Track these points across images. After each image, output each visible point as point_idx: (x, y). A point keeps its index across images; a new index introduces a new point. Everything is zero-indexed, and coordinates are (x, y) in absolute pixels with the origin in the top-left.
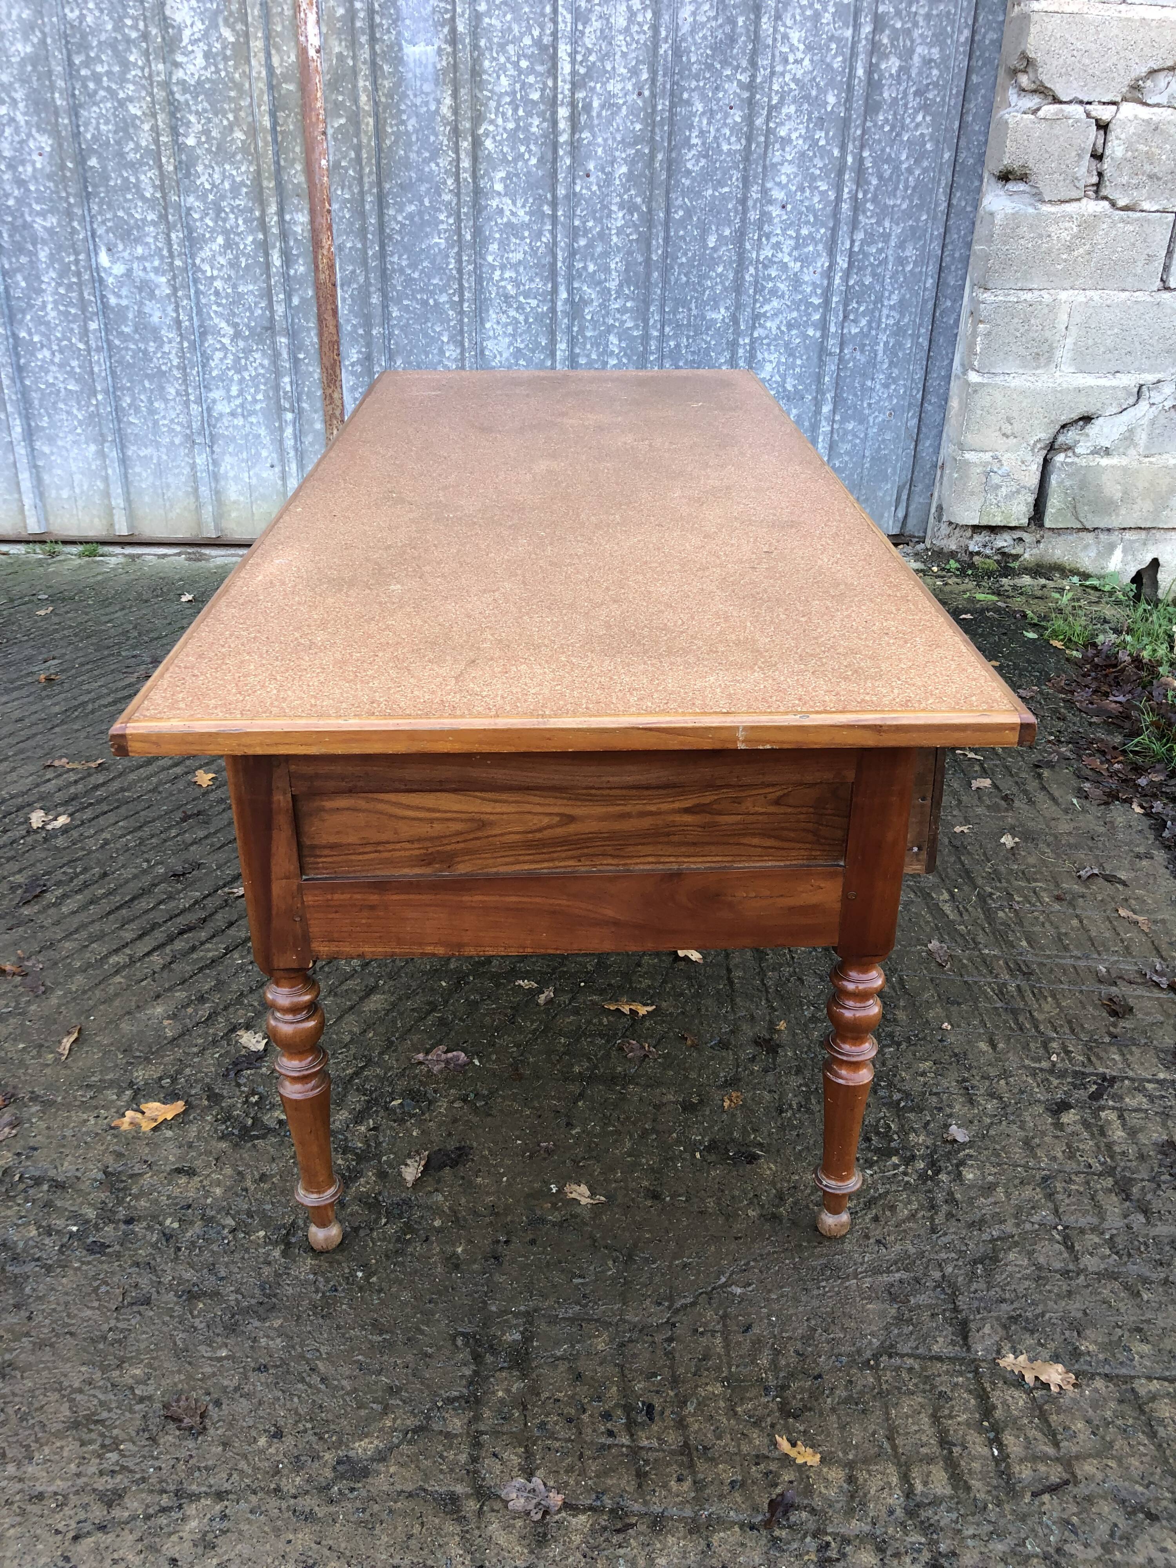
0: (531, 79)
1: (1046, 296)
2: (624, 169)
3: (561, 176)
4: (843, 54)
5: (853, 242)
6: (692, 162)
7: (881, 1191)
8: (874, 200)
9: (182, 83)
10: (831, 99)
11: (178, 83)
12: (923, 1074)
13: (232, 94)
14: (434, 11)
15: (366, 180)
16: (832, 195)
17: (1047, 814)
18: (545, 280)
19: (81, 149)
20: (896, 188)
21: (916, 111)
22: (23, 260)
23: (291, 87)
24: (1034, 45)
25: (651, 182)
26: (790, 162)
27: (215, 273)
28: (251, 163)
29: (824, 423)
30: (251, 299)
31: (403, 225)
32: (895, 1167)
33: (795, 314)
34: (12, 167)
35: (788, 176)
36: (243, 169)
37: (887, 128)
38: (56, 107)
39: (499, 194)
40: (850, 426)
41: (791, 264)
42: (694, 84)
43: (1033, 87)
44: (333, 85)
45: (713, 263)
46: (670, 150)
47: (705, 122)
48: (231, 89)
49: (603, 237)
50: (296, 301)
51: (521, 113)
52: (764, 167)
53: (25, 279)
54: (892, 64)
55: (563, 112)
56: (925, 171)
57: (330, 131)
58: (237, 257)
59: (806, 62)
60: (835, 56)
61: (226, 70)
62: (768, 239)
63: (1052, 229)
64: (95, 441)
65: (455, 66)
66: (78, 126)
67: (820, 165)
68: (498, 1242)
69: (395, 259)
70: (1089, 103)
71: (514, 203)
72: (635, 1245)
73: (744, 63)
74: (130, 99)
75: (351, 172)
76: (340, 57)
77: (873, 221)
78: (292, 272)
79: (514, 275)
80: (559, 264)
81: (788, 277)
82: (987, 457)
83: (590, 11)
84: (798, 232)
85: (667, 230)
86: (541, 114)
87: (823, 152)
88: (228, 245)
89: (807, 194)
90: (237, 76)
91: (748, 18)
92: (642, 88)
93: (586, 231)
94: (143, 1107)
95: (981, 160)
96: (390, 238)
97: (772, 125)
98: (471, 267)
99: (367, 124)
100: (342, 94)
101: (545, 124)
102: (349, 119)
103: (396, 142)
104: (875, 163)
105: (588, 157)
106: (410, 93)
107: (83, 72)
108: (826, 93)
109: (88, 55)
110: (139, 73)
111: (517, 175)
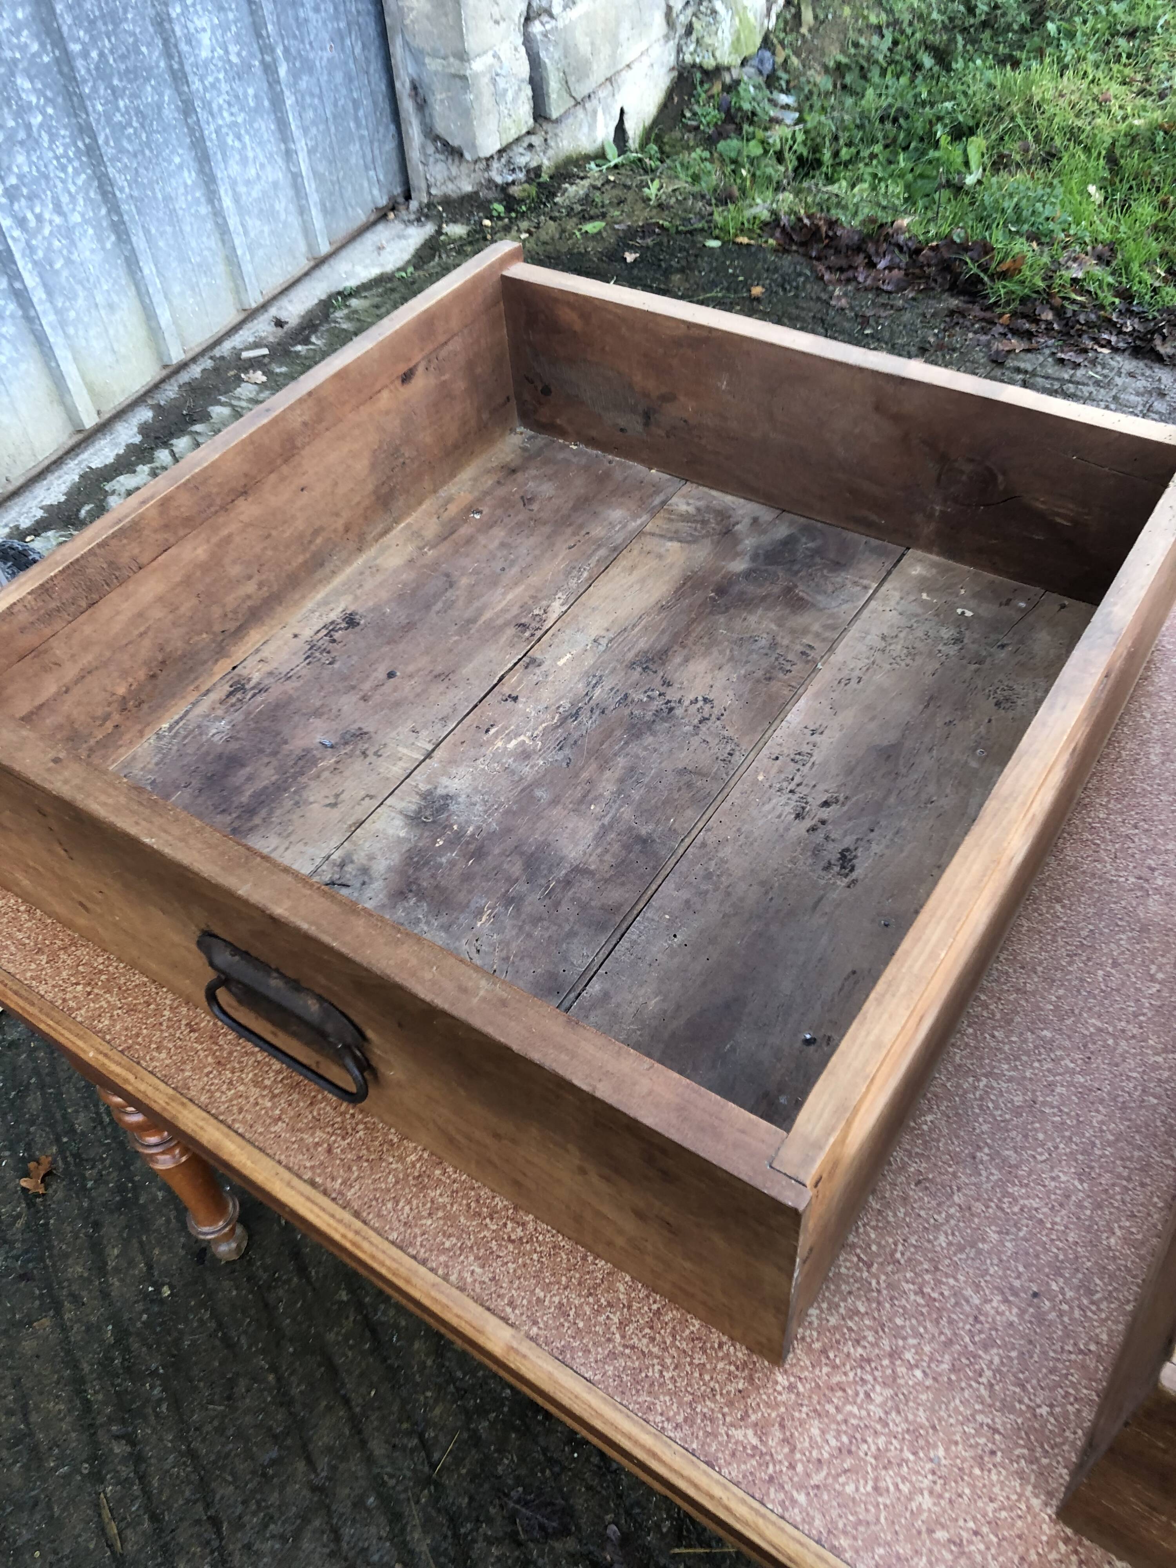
29: (287, 93)
40: (303, 84)
82: (488, 59)
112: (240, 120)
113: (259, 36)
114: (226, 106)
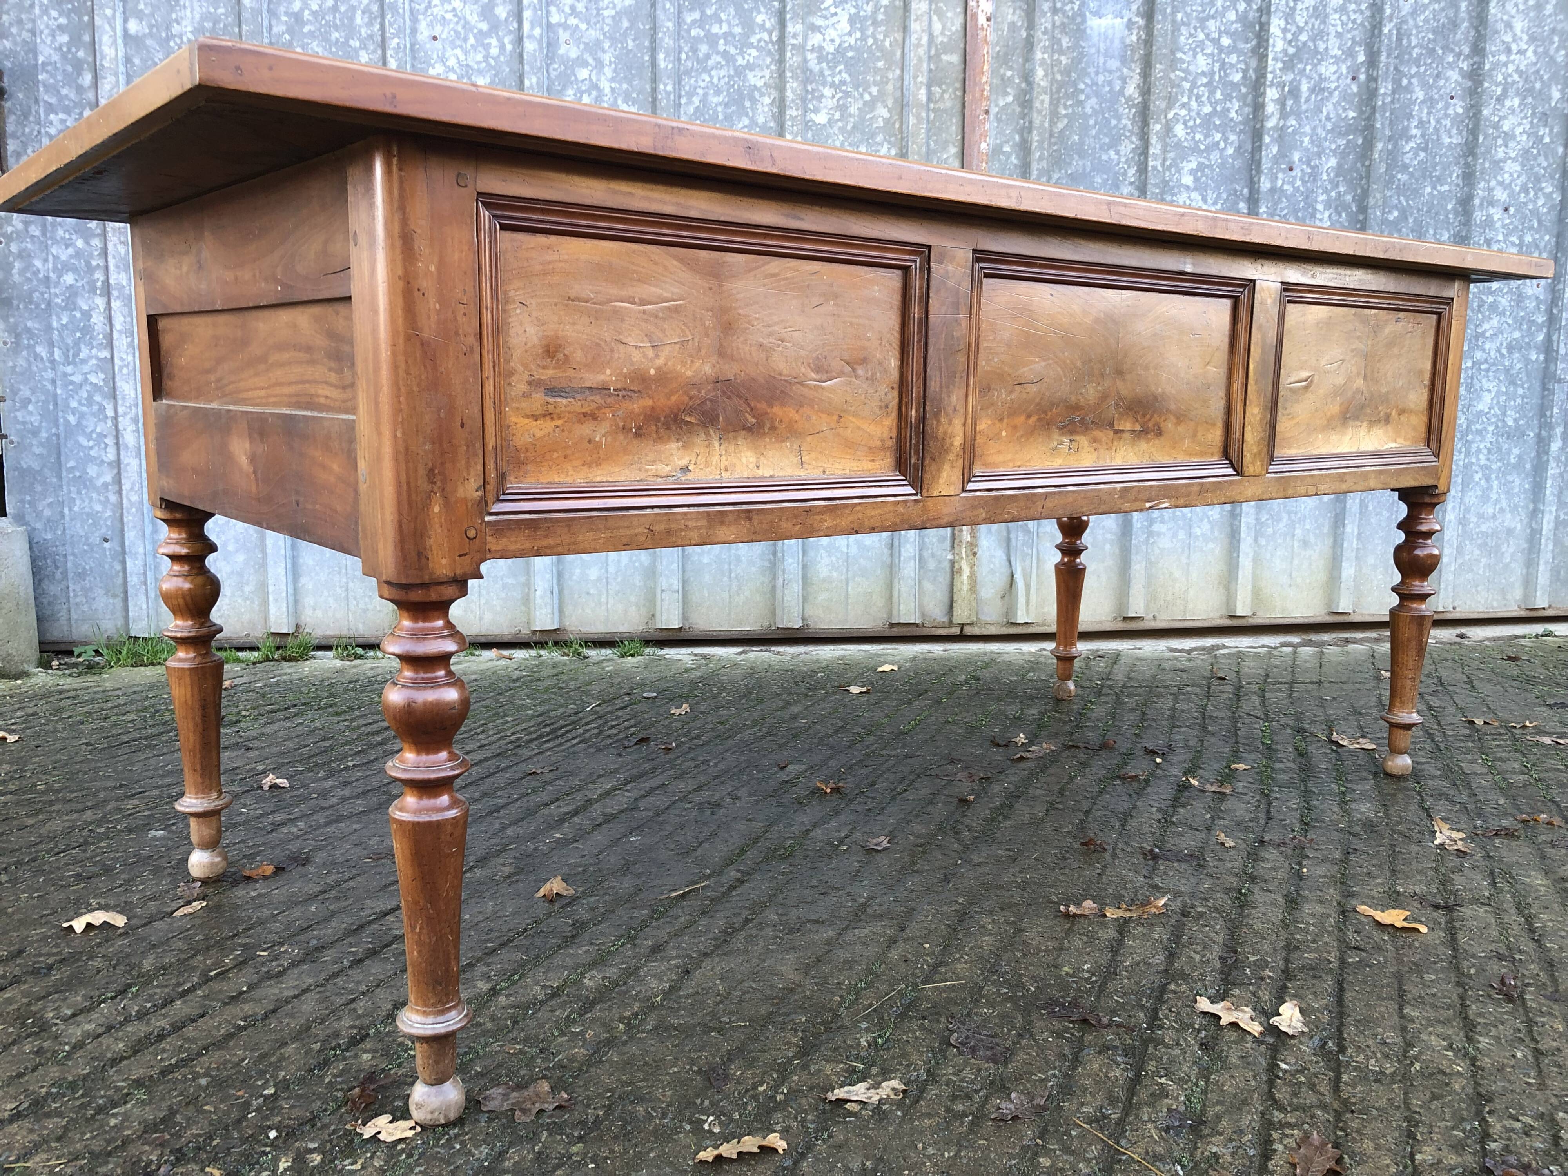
0: (1233, 58)
2: (1333, 162)
3: (1266, 164)
6: (1410, 155)
9: (820, 49)
10: (1556, 95)
11: (812, 50)
13: (880, 64)
23: (952, 59)
26: (1514, 160)
29: (1553, 464)
33: (1517, 335)
35: (1511, 175)
39: (1187, 188)
42: (1414, 70)
44: (1003, 59)
46: (1389, 140)
47: (1425, 111)
48: (878, 59)
51: (1218, 95)
52: (1489, 163)
55: (1271, 94)
57: (994, 110)
59: (1530, 53)
60: (1558, 50)
61: (873, 36)
62: (1489, 246)
65: (1149, 41)
67: (1545, 164)
71: (1205, 200)
73: (1466, 50)
74: (751, 67)
75: (1014, 159)
76: (1013, 27)
81: (1510, 291)
86: (1242, 98)
87: (1547, 151)
89: (1532, 193)
90: (887, 43)
92: (1359, 69)
97: (1495, 119)
99: (1042, 101)
100: (1011, 68)
101: (1247, 110)
102: (1018, 98)
103: (1070, 125)
105: (1294, 147)
106: (1092, 70)
107: (693, 33)
108: (1549, 87)
109: (703, 13)
110: (765, 36)
111: (1210, 167)
112: (1494, 467)
113: (1542, 415)
114: (1485, 451)
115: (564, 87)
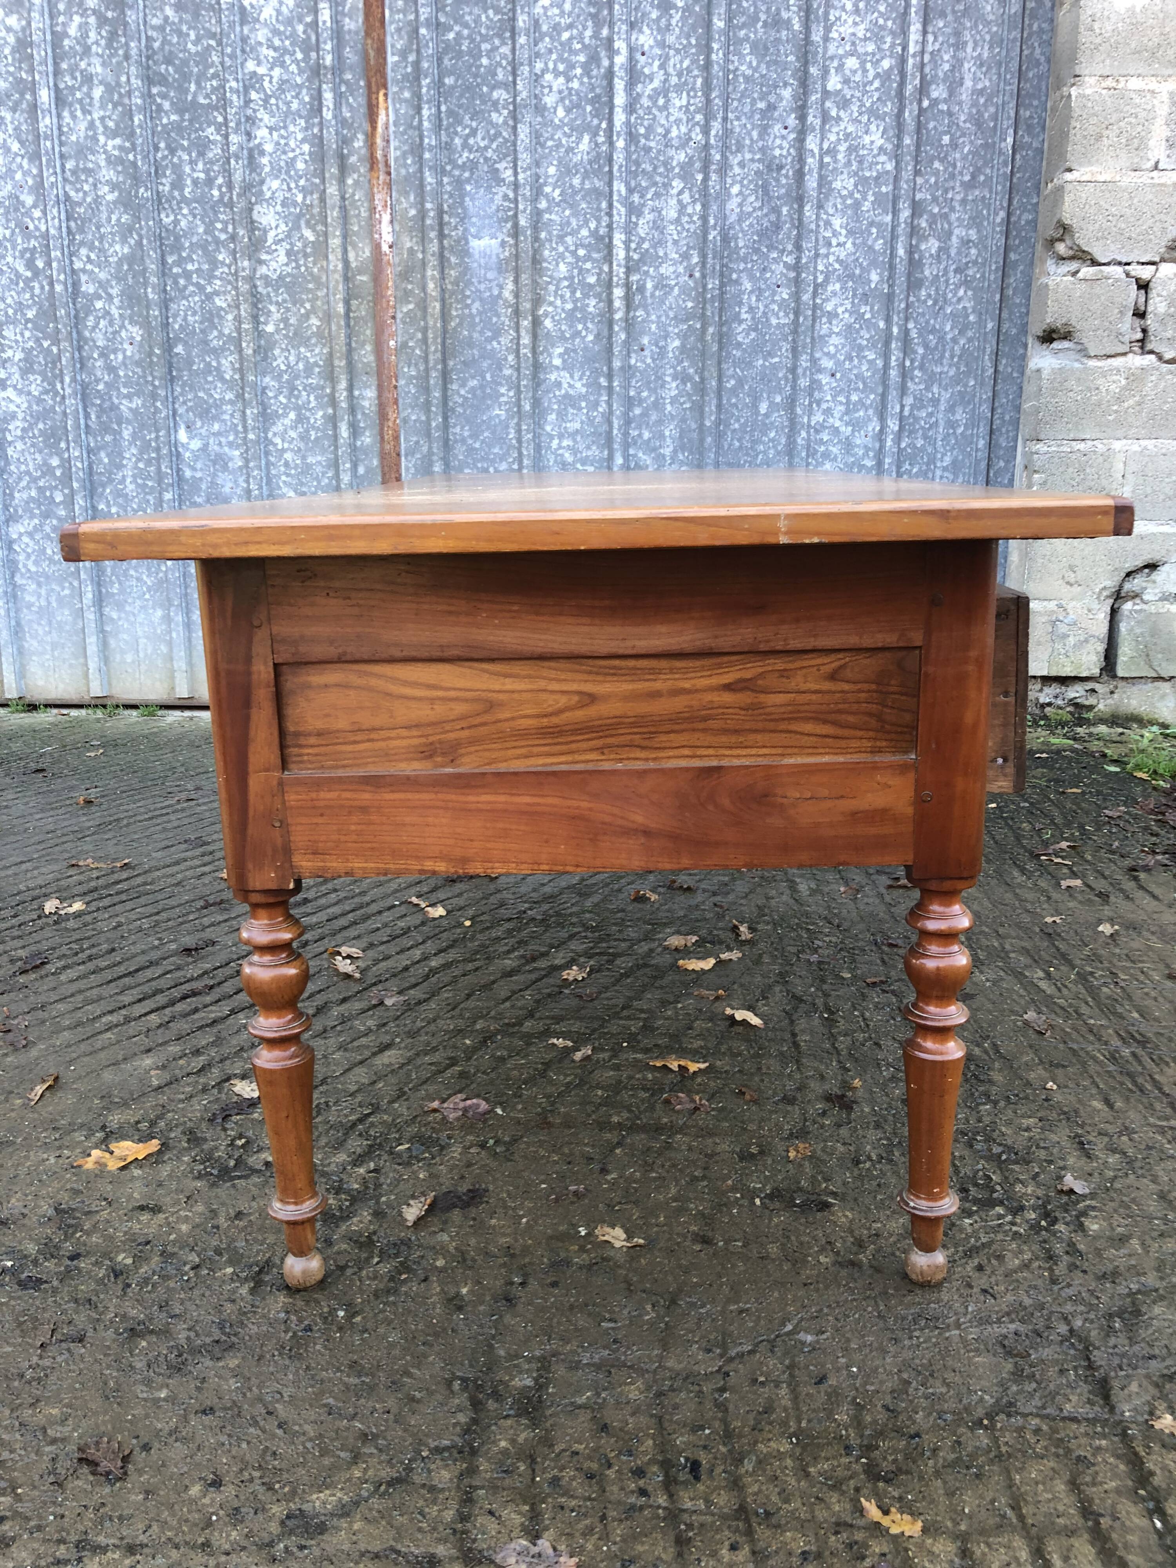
0: (588, 265)
1: (1100, 446)
2: (677, 343)
3: (616, 350)
4: (883, 237)
5: (902, 407)
6: (741, 334)
7: (984, 1240)
8: (921, 368)
9: (266, 277)
10: (874, 277)
11: (261, 278)
12: (1028, 1129)
13: (311, 286)
14: (498, 210)
15: (431, 357)
16: (880, 363)
17: (1149, 909)
18: (601, 448)
19: (169, 338)
20: (942, 357)
21: (957, 287)
22: (108, 438)
23: (364, 278)
24: (1069, 212)
25: (703, 353)
26: (837, 334)
27: (286, 445)
28: (324, 345)
30: (319, 469)
31: (466, 399)
32: (1000, 1217)
34: (103, 355)
35: (836, 346)
36: (317, 351)
37: (930, 303)
38: (148, 300)
39: (557, 368)
41: (843, 429)
42: (742, 266)
43: (1071, 253)
44: (404, 276)
45: (765, 429)
46: (721, 324)
47: (754, 299)
48: (309, 282)
49: (658, 405)
50: (361, 470)
51: (578, 294)
52: (813, 338)
53: (108, 455)
54: (932, 245)
55: (618, 292)
56: (970, 340)
57: (399, 316)
58: (307, 431)
60: (876, 239)
61: (305, 265)
62: (818, 405)
63: (1100, 381)
64: (161, 606)
65: (517, 256)
66: (167, 318)
67: (867, 336)
68: (512, 1283)
69: (458, 430)
70: (1128, 264)
71: (572, 377)
72: (680, 1290)
73: (790, 247)
74: (217, 293)
75: (418, 352)
76: (411, 251)
77: (922, 387)
78: (359, 443)
79: (571, 443)
80: (615, 432)
81: (840, 441)
82: (1052, 605)
83: (644, 205)
84: (848, 398)
85: (719, 398)
86: (598, 296)
87: (869, 324)
88: (300, 419)
89: (856, 361)
90: (315, 270)
91: (792, 208)
92: (692, 270)
93: (641, 401)
94: (112, 1147)
95: (1024, 330)
96: (453, 410)
97: (818, 301)
98: (530, 436)
99: (434, 308)
100: (411, 283)
101: (601, 304)
102: (417, 305)
103: (460, 324)
104: (920, 334)
105: (642, 333)
106: (475, 280)
107: (175, 270)
108: (869, 272)
109: (180, 255)
110: (226, 270)
111: (575, 351)
115: (87, 315)
